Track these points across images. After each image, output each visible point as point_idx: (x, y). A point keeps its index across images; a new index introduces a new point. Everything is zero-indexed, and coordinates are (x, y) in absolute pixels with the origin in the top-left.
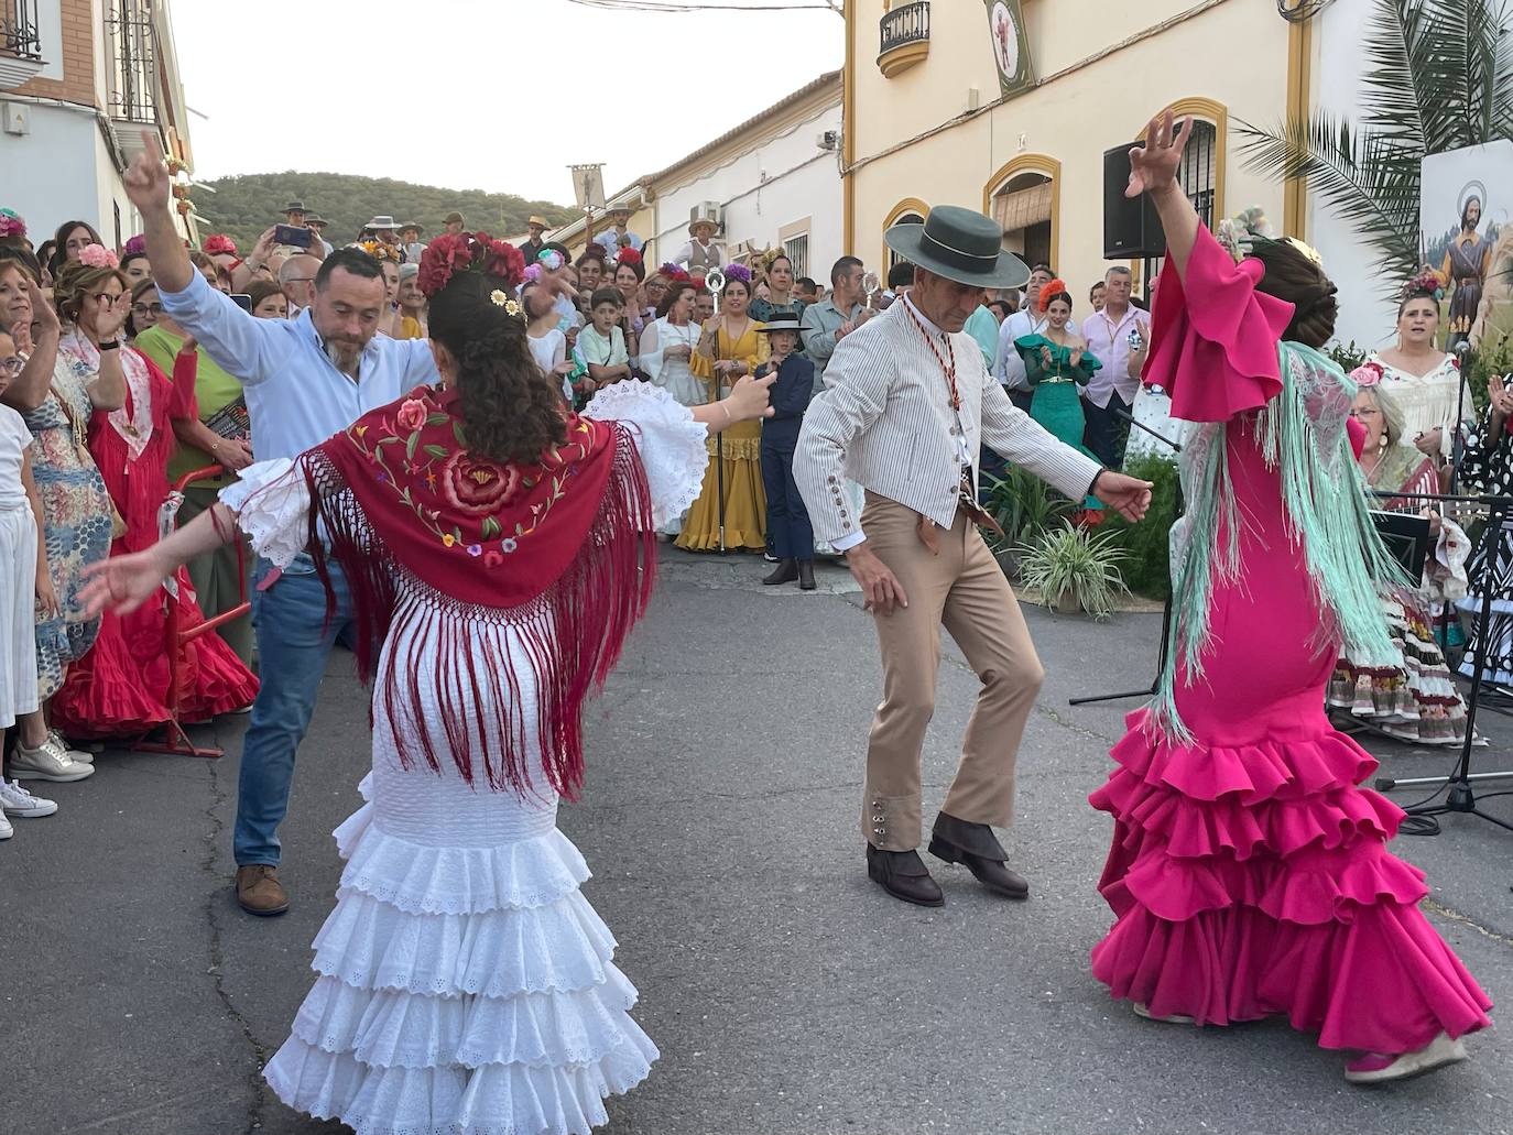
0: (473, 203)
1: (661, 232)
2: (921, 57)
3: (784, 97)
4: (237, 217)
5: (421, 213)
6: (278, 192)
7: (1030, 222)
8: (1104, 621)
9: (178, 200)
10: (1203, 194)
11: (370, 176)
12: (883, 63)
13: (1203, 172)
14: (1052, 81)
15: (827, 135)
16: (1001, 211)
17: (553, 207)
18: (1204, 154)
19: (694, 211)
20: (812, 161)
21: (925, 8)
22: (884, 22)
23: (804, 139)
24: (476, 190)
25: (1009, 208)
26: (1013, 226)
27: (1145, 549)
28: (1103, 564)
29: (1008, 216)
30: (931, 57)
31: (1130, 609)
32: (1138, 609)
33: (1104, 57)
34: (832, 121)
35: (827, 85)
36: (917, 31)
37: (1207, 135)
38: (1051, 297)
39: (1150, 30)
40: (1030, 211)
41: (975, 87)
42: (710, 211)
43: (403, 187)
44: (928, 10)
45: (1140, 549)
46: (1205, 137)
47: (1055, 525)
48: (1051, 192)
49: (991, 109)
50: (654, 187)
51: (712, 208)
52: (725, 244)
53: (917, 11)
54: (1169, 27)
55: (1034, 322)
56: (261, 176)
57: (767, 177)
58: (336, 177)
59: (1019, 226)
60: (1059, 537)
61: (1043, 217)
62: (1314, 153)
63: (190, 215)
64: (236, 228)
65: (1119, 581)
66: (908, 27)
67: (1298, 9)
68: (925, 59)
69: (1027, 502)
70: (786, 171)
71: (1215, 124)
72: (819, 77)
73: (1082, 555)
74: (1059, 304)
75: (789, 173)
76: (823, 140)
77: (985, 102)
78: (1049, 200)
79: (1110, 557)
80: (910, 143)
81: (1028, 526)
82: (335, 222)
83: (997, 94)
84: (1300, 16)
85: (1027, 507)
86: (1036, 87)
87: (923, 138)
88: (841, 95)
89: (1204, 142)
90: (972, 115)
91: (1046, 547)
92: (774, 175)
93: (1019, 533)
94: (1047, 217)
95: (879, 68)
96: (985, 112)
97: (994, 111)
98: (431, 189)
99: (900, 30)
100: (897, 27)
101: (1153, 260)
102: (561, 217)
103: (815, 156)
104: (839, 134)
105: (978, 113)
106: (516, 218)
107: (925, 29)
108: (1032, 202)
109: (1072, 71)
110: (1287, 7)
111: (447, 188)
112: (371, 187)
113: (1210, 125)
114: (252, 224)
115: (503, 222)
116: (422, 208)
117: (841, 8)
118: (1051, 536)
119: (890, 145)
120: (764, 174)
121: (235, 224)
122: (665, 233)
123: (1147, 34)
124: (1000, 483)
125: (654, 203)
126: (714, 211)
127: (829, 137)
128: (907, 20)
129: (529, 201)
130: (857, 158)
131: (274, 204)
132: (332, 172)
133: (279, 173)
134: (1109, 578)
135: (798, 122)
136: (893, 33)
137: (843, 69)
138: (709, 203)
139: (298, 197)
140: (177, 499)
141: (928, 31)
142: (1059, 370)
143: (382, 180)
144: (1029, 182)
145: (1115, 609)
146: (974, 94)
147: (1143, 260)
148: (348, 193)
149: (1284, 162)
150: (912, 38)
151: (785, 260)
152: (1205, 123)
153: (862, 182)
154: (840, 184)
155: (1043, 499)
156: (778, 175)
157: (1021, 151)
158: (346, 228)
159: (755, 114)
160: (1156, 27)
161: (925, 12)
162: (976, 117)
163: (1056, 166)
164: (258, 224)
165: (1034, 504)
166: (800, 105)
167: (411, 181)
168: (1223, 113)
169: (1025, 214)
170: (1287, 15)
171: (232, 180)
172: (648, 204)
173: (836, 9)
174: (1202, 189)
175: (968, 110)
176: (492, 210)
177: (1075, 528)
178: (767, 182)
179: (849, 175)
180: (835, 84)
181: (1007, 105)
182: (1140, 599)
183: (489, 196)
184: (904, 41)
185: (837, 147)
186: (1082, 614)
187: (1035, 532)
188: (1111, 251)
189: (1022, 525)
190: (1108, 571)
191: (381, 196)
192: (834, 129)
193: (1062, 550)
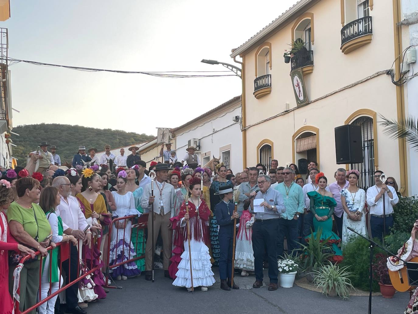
0: (107, 133)
1: (177, 148)
2: (269, 92)
3: (221, 104)
4: (23, 139)
5: (89, 137)
6: (38, 131)
7: (309, 149)
8: (346, 300)
9: (6, 139)
10: (370, 141)
11: (71, 125)
12: (255, 94)
13: (369, 133)
14: (314, 102)
15: (236, 117)
16: (299, 144)
17: (136, 134)
18: (369, 127)
19: (189, 142)
20: (231, 125)
21: (269, 76)
22: (256, 81)
23: (228, 118)
24: (108, 129)
25: (301, 144)
26: (303, 150)
27: (359, 272)
28: (344, 278)
29: (301, 146)
30: (272, 92)
31: (355, 295)
32: (358, 295)
33: (332, 94)
34: (238, 112)
35: (236, 100)
36: (267, 84)
37: (370, 121)
38: (319, 178)
39: (348, 86)
40: (309, 145)
41: (288, 103)
42: (195, 142)
43: (82, 128)
44: (271, 77)
45: (357, 272)
46: (369, 122)
47: (326, 263)
48: (316, 139)
49: (294, 110)
50: (175, 133)
51: (196, 140)
52: (200, 153)
53: (267, 78)
54: (354, 86)
55: (315, 187)
56: (32, 125)
57: (215, 130)
58: (59, 125)
59: (305, 150)
60: (328, 268)
61: (314, 147)
62: (408, 129)
63: (10, 144)
64: (23, 143)
65: (351, 285)
66: (264, 83)
67: (399, 81)
68: (270, 93)
69: (315, 254)
70: (222, 129)
71: (372, 118)
72: (233, 98)
73: (337, 275)
74: (322, 180)
75: (223, 129)
76: (235, 119)
77: (291, 108)
78: (315, 141)
79: (347, 275)
80: (265, 121)
81: (316, 263)
82: (58, 140)
83: (296, 106)
84: (400, 84)
85: (315, 256)
86: (309, 104)
87: (270, 119)
88: (241, 103)
89: (369, 123)
90: (287, 112)
91: (323, 272)
92: (218, 130)
93: (313, 266)
94: (315, 147)
95: (254, 96)
96: (291, 111)
97: (295, 111)
98: (93, 129)
99: (261, 83)
100: (260, 83)
101: (354, 165)
102: (138, 138)
103: (232, 124)
104: (240, 117)
105: (289, 111)
106: (122, 138)
107: (270, 83)
108: (309, 142)
109: (322, 99)
110: (395, 80)
111: (98, 128)
112: (71, 128)
113: (371, 118)
114: (28, 142)
115: (118, 139)
116: (89, 135)
117: (240, 76)
118: (325, 267)
119: (258, 121)
120: (214, 129)
121: (22, 142)
122: (179, 148)
123: (347, 87)
124: (305, 247)
125: (175, 138)
126: (196, 142)
127: (237, 118)
128: (264, 80)
129: (127, 132)
130: (247, 125)
131: (36, 135)
132: (58, 123)
133: (39, 124)
134: (347, 283)
135: (226, 113)
136: (259, 84)
137: (241, 95)
138: (195, 139)
139: (45, 132)
140: (21, 266)
141: (271, 84)
142: (322, 204)
143: (75, 126)
144: (307, 135)
145: (350, 294)
146: (287, 105)
147: (350, 165)
148: (63, 131)
149: (397, 132)
150: (265, 86)
151: (224, 167)
152: (369, 118)
153: (249, 133)
154: (241, 134)
155: (321, 253)
156: (219, 130)
157: (305, 125)
158: (62, 143)
159: (211, 110)
160: (350, 85)
161: (269, 78)
162: (288, 113)
163: (318, 130)
164: (30, 142)
165: (318, 255)
166: (227, 107)
167: (85, 126)
168: (375, 114)
169: (307, 146)
170: (395, 83)
171: (22, 127)
172: (173, 138)
173: (239, 76)
174: (369, 139)
175: (286, 110)
176: (114, 136)
177: (333, 264)
178: (215, 132)
179: (244, 130)
180: (239, 100)
181: (298, 109)
182: (358, 291)
183: (113, 131)
184: (263, 87)
185: (240, 121)
186: (338, 297)
187: (319, 266)
188: (339, 162)
189: (314, 263)
190: (346, 281)
191: (75, 132)
192: (238, 115)
193: (329, 273)
